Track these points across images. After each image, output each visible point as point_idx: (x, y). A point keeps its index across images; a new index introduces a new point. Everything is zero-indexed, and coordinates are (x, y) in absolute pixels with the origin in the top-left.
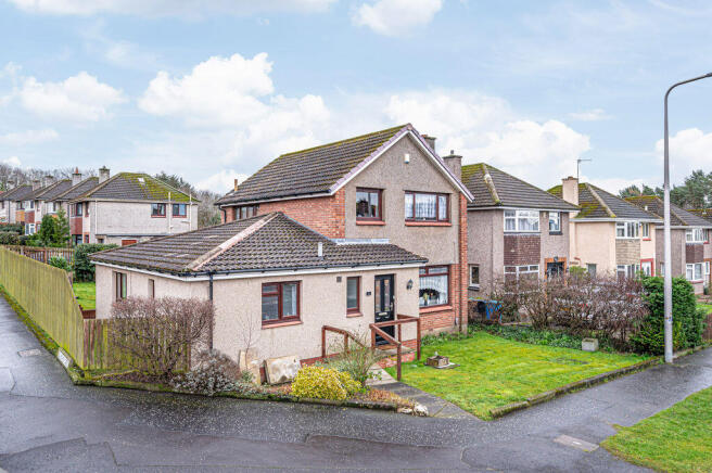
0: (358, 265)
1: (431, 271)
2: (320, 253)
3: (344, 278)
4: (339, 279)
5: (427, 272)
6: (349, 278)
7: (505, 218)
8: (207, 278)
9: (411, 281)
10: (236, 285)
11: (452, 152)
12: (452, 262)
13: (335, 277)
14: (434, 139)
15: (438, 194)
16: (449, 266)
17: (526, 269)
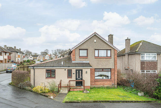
0: (69, 67)
1: (104, 70)
2: (62, 64)
3: (67, 70)
4: (65, 70)
5: (103, 70)
6: (68, 70)
7: (141, 56)
8: (33, 68)
9: (87, 72)
10: (40, 70)
11: (128, 38)
12: (112, 68)
13: (64, 69)
14: (113, 35)
15: (107, 50)
16: (111, 69)
17: (150, 71)
